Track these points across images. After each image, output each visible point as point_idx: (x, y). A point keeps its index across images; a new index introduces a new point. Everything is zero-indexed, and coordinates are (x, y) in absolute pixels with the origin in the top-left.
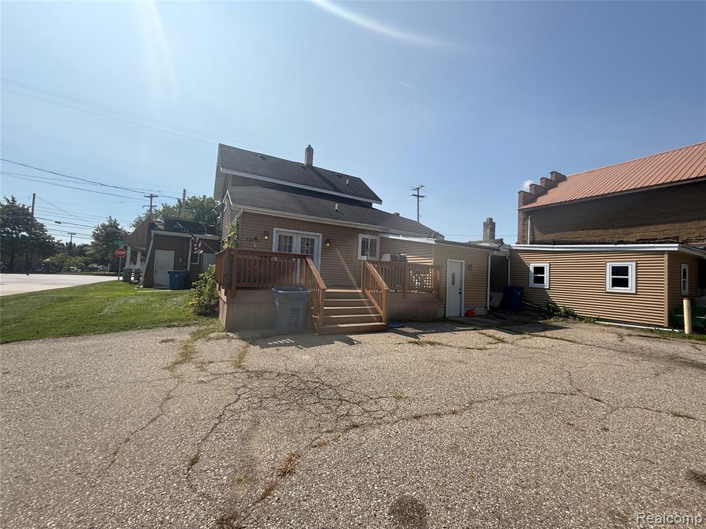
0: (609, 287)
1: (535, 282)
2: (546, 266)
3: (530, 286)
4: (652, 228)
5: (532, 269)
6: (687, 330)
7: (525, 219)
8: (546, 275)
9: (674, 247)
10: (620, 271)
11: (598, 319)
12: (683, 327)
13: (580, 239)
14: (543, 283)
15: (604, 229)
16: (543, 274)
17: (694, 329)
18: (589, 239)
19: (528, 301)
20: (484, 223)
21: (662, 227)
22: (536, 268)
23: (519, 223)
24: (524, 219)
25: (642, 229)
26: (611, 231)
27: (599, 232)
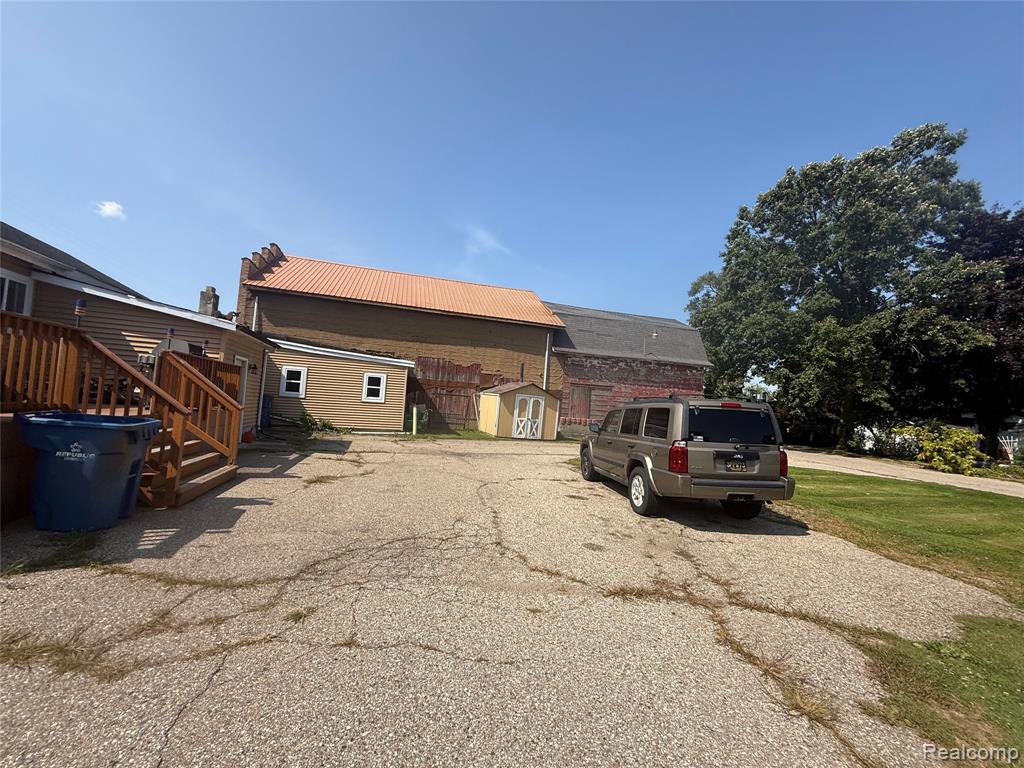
0: (364, 398)
1: (287, 390)
2: (304, 371)
3: (281, 395)
4: (378, 341)
5: (284, 373)
6: (414, 433)
7: (249, 300)
8: (302, 382)
9: (411, 364)
10: (375, 381)
11: (353, 429)
12: (411, 430)
13: (317, 341)
14: (298, 391)
15: (341, 334)
16: (299, 379)
17: (418, 431)
18: (325, 342)
19: (276, 415)
20: (202, 293)
21: (385, 342)
22: (290, 373)
23: (239, 303)
24: (247, 299)
25: (372, 340)
26: (347, 337)
27: (337, 336)
